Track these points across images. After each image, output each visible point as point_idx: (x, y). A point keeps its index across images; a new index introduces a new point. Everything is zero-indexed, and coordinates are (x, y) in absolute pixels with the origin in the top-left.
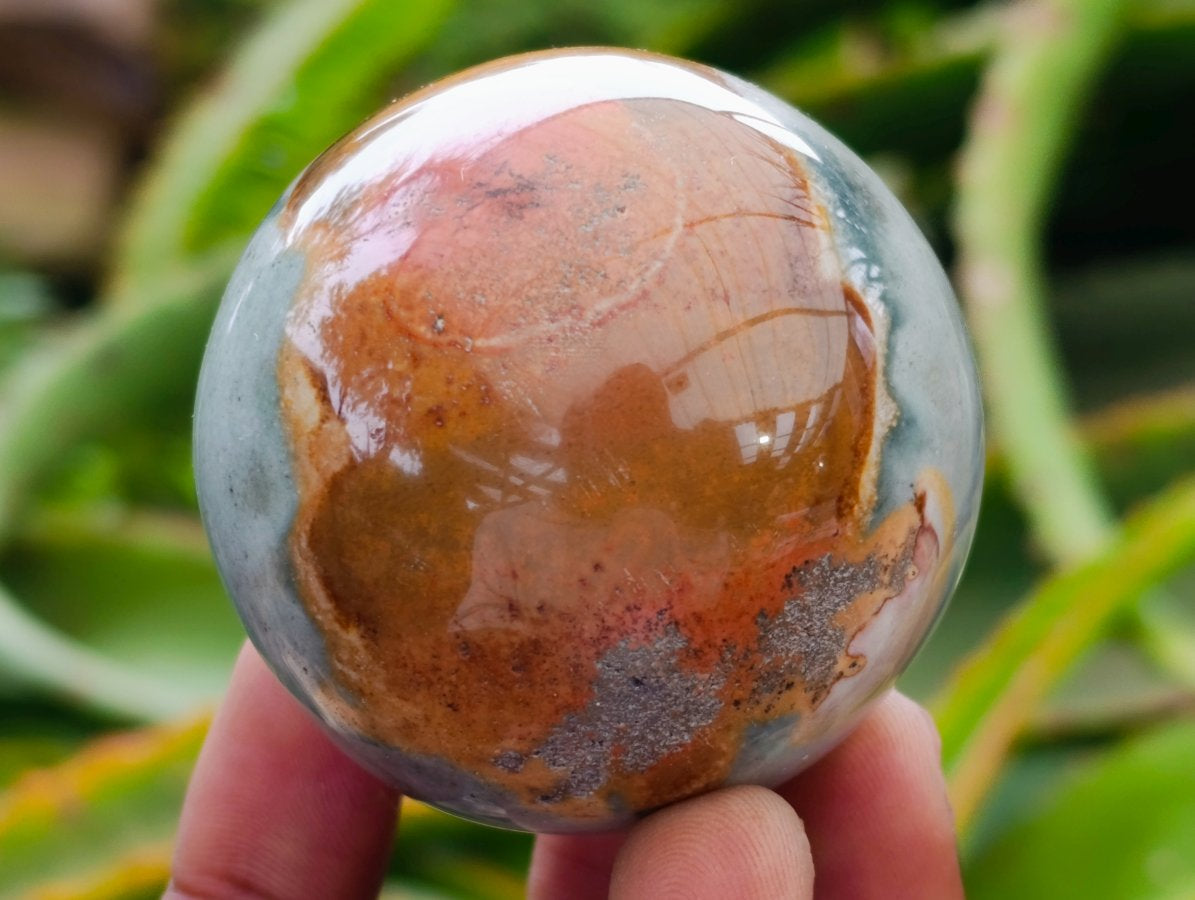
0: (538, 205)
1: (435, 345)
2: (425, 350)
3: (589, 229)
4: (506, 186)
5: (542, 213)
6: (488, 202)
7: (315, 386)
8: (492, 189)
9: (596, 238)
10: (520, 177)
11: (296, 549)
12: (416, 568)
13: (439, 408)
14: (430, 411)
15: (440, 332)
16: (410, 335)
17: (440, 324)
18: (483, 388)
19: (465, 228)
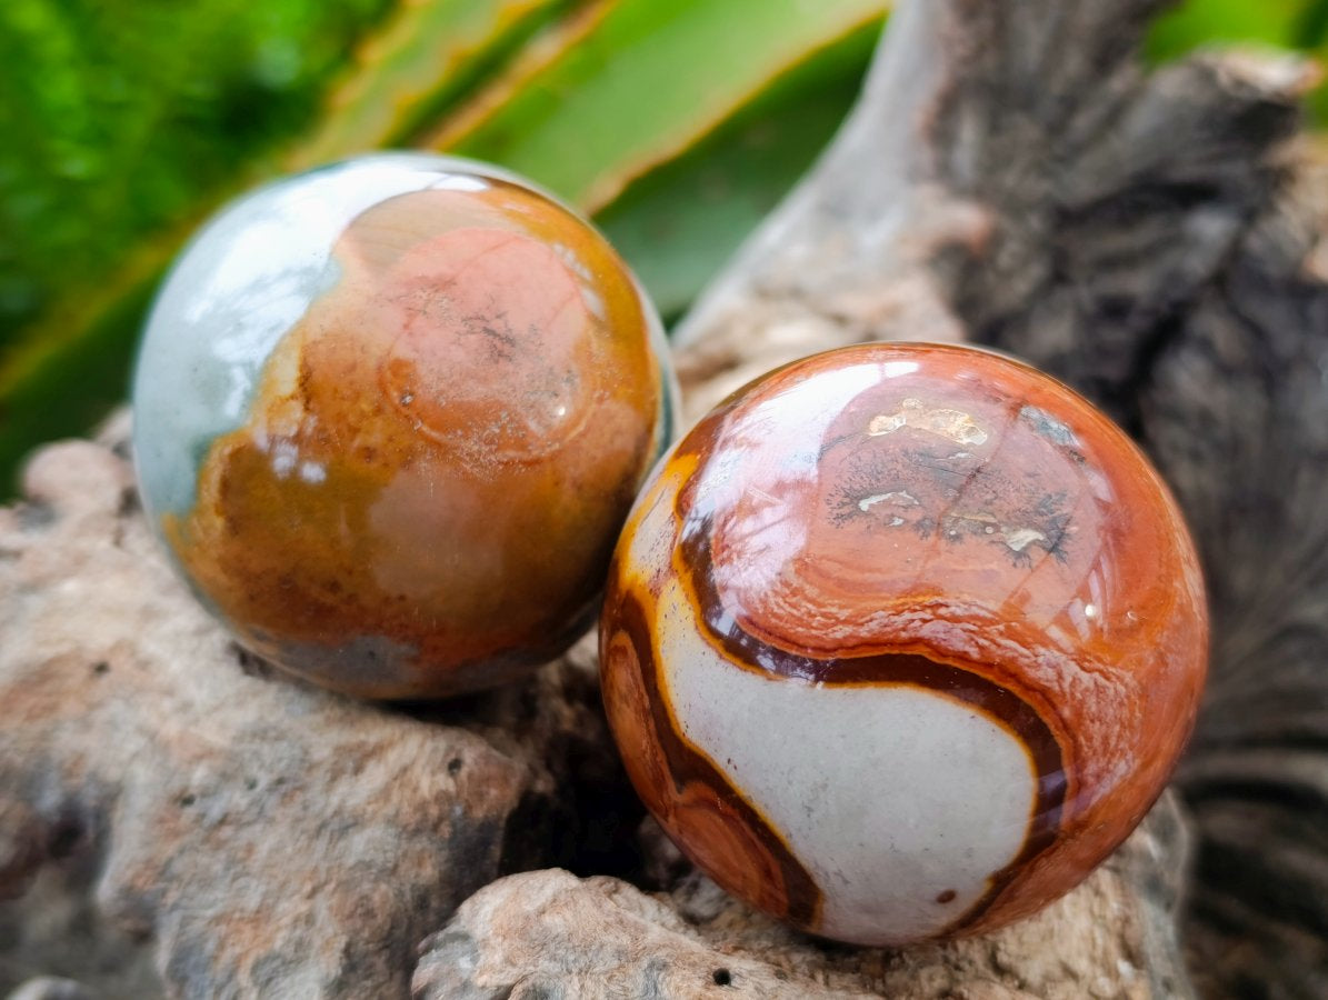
0: (510, 360)
1: (397, 411)
2: (389, 409)
3: (532, 398)
4: (498, 332)
5: (510, 368)
6: (483, 335)
7: (301, 371)
8: (489, 327)
9: (532, 407)
10: (510, 330)
11: (219, 448)
12: (292, 526)
13: (375, 450)
14: (367, 449)
15: (405, 405)
16: (385, 392)
17: (408, 399)
18: (409, 458)
19: (460, 345)
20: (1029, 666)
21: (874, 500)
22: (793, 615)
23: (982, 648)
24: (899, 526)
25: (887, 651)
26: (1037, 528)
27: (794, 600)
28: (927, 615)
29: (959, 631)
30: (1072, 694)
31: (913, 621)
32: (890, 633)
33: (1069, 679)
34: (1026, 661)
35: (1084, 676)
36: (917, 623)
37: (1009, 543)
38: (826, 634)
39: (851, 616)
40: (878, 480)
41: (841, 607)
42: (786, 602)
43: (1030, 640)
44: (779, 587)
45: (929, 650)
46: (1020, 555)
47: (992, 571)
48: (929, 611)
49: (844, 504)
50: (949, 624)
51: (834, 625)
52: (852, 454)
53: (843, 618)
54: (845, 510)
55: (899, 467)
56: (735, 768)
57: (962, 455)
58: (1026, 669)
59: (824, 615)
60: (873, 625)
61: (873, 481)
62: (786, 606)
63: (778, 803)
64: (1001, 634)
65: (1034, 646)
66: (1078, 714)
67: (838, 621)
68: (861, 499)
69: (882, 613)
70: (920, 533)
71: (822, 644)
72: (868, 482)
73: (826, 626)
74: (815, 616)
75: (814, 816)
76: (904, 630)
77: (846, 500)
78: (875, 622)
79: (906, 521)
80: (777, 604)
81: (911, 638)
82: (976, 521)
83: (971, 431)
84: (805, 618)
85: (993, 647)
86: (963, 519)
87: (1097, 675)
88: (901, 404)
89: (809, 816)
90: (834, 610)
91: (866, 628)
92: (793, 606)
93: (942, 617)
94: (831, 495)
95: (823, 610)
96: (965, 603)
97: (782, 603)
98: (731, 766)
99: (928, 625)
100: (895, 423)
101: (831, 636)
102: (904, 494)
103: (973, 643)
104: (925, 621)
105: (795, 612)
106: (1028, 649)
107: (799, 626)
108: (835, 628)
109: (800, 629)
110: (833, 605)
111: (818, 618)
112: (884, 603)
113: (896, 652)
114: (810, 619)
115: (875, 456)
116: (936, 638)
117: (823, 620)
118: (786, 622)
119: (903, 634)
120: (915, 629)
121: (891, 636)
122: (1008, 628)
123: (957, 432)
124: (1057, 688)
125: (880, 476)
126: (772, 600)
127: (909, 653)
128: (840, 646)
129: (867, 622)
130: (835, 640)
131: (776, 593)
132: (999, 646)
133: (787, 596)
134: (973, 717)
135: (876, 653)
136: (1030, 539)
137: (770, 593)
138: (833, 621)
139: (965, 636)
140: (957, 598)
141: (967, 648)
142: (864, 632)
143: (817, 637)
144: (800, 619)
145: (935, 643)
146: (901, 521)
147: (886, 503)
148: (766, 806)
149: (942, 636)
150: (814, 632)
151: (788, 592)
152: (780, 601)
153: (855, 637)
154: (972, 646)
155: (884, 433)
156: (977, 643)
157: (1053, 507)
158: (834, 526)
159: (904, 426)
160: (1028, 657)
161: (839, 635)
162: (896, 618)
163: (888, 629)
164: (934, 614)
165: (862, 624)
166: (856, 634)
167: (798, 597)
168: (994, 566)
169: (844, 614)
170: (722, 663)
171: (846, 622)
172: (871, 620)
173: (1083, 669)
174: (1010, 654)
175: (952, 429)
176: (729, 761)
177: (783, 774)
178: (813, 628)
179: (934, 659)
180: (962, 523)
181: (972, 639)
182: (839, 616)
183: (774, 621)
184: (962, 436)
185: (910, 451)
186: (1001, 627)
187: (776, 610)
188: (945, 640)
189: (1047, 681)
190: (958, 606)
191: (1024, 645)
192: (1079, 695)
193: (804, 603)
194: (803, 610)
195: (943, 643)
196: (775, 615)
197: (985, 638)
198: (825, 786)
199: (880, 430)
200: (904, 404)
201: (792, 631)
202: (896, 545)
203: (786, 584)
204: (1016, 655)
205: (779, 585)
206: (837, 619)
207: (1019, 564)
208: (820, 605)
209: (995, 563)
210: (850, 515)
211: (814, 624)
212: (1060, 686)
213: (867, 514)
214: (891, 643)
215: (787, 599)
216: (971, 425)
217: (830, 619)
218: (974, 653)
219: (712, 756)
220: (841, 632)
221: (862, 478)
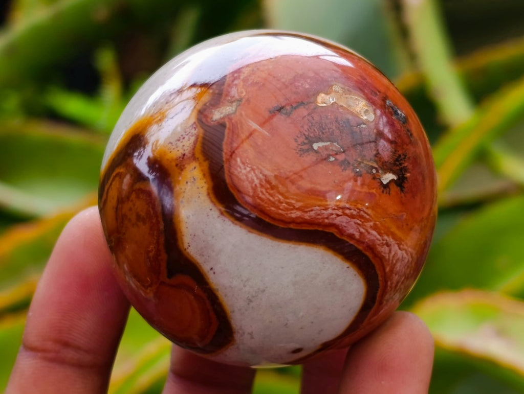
20: (379, 245)
21: (321, 144)
22: (270, 200)
23: (361, 233)
24: (333, 161)
25: (316, 228)
26: (394, 173)
27: (272, 192)
28: (340, 212)
29: (352, 223)
30: (392, 260)
31: (333, 214)
32: (320, 219)
33: (393, 253)
34: (378, 242)
35: (399, 252)
36: (334, 216)
37: (382, 179)
38: (287, 214)
39: (302, 207)
40: (323, 133)
41: (298, 201)
42: (267, 192)
43: (382, 232)
44: (264, 183)
45: (336, 230)
46: (386, 186)
47: (373, 193)
48: (341, 210)
49: (305, 144)
50: (349, 219)
51: (292, 210)
52: (309, 114)
53: (297, 207)
54: (305, 147)
55: (334, 128)
56: (214, 273)
57: (363, 126)
58: (378, 246)
59: (287, 203)
60: (312, 213)
61: (320, 133)
62: (267, 194)
63: (233, 295)
64: (371, 227)
65: (384, 235)
66: (391, 271)
67: (294, 208)
68: (314, 142)
69: (317, 208)
70: (343, 168)
71: (283, 218)
72: (318, 133)
73: (287, 209)
74: (282, 203)
75: (252, 304)
76: (327, 218)
77: (306, 141)
78: (313, 212)
79: (336, 159)
80: (262, 192)
81: (329, 223)
82: (369, 165)
83: (366, 112)
84: (277, 203)
85: (366, 234)
86: (363, 163)
87: (404, 252)
88: (332, 89)
89: (249, 304)
90: (293, 202)
91: (308, 214)
92: (271, 195)
93: (346, 215)
94: (297, 137)
95: (288, 201)
96: (358, 209)
97: (264, 192)
98: (211, 272)
99: (340, 217)
100: (331, 99)
101: (289, 215)
102: (335, 144)
103: (358, 230)
104: (338, 215)
105: (271, 198)
106: (380, 236)
107: (272, 206)
108: (292, 212)
109: (273, 209)
110: (293, 199)
111: (284, 204)
112: (320, 203)
113: (320, 229)
114: (279, 204)
115: (321, 119)
116: (342, 225)
117: (286, 206)
118: (266, 203)
119: (326, 221)
120: (333, 219)
121: (321, 221)
122: (375, 224)
123: (360, 111)
124: (387, 257)
125: (324, 131)
126: (259, 189)
127: (327, 231)
128: (293, 221)
129: (309, 211)
130: (291, 218)
131: (262, 186)
132: (369, 233)
133: (268, 188)
134: (348, 267)
135: (311, 228)
136: (390, 179)
137: (258, 185)
138: (292, 207)
139: (355, 226)
140: (356, 206)
141: (355, 233)
142: (307, 216)
143: (281, 214)
144: (274, 203)
145: (340, 228)
146: (334, 159)
147: (326, 148)
148: (226, 295)
149: (344, 224)
150: (280, 211)
151: (269, 186)
152: (264, 190)
153: (302, 218)
154: (357, 232)
155: (325, 105)
156: (359, 230)
157: (402, 162)
158: (298, 155)
159: (335, 103)
160: (379, 240)
161: (293, 216)
162: (324, 212)
163: (319, 217)
164: (343, 212)
165: (306, 212)
166: (302, 217)
167: (274, 191)
168: (374, 191)
169: (298, 205)
170: (222, 217)
171: (298, 209)
172: (312, 210)
173: (400, 249)
174: (372, 238)
175: (358, 109)
176: (212, 269)
177: (242, 281)
178: (280, 209)
179: (338, 236)
180: (362, 165)
181: (358, 228)
182: (295, 205)
183: (258, 201)
184: (363, 114)
185: (339, 119)
186: (372, 224)
187: (261, 195)
188: (345, 227)
189: (385, 253)
190: (355, 210)
191: (380, 234)
192: (394, 261)
193: (277, 195)
194: (276, 198)
195: (344, 228)
196: (260, 198)
197: (364, 229)
198: (263, 291)
199: (323, 103)
200: (333, 89)
201: (268, 209)
202: (330, 172)
203: (268, 182)
204: (375, 239)
205: (264, 181)
206: (294, 207)
207: (385, 191)
208: (286, 197)
209: (375, 189)
210: (308, 150)
211: (281, 207)
212: (389, 256)
213: (316, 152)
214: (319, 224)
215: (268, 191)
216: (366, 108)
217: (291, 206)
218: (357, 235)
219: (202, 265)
220: (295, 214)
221: (315, 130)
